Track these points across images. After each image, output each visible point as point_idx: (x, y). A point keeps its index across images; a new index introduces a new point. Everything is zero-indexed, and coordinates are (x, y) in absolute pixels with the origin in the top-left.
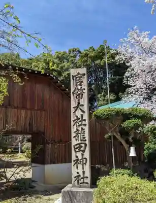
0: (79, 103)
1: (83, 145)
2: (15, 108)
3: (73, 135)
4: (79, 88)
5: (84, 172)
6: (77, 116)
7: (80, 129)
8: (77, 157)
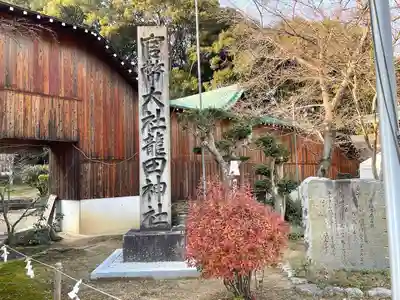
0: (153, 89)
1: (160, 162)
2: (19, 91)
3: (142, 144)
4: (154, 62)
5: (160, 205)
6: (149, 113)
7: (155, 134)
8: (148, 181)
